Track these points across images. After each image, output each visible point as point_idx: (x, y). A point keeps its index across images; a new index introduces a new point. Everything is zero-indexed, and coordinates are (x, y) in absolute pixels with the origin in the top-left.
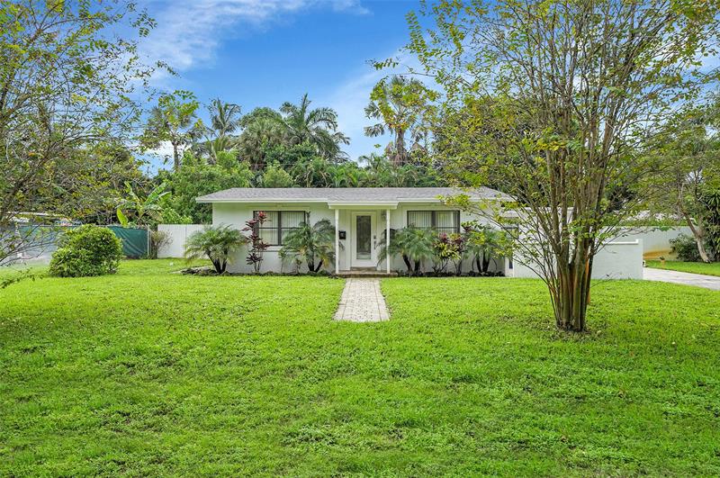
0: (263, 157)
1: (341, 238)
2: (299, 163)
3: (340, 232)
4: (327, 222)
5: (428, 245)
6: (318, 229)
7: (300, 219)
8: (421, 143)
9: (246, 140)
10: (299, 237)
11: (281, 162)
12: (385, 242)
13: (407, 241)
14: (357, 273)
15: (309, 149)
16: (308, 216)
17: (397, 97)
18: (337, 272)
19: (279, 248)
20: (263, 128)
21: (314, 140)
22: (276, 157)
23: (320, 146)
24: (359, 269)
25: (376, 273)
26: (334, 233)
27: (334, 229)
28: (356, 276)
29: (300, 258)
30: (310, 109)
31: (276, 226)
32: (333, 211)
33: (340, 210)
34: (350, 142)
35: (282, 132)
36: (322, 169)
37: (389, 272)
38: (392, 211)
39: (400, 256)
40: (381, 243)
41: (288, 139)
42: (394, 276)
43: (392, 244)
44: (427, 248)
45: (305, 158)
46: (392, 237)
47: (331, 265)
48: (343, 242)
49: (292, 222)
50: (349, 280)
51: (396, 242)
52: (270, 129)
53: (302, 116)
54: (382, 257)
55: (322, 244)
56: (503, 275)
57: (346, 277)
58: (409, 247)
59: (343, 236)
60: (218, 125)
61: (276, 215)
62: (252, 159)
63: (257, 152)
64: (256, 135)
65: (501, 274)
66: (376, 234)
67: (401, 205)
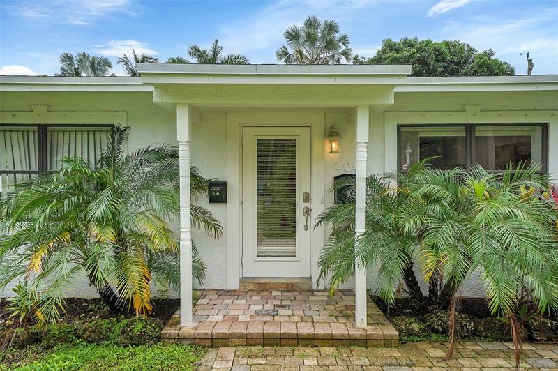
24: (264, 286)
31: (35, 168)
61: (34, 136)
66: (312, 188)
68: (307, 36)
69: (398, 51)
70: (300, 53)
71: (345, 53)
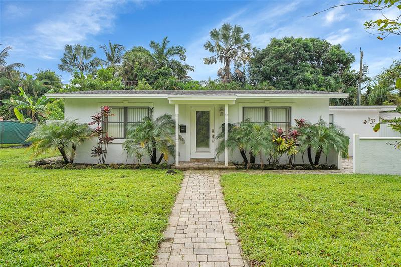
0: (136, 77)
1: (182, 132)
2: (160, 81)
3: (181, 127)
4: (169, 117)
5: (265, 139)
6: (160, 123)
7: (145, 114)
8: (241, 69)
9: (125, 65)
10: (141, 130)
11: (148, 80)
12: (223, 136)
13: (245, 135)
14: (196, 165)
15: (166, 71)
16: (152, 112)
17: (225, 37)
18: (177, 165)
19: (123, 141)
20: (136, 58)
21: (170, 66)
22: (144, 76)
23: (174, 71)
24: (198, 160)
25: (214, 166)
26: (174, 127)
27: (174, 123)
28: (195, 169)
29: (141, 151)
30: (169, 46)
31: (123, 121)
32: (174, 106)
33: (179, 105)
34: (194, 69)
35: (149, 61)
36: (175, 85)
37: (226, 165)
38: (230, 106)
39: (237, 150)
40: (219, 137)
41: (154, 66)
42: (232, 169)
43: (230, 138)
44: (264, 142)
45: (164, 78)
46: (229, 131)
47: (171, 157)
48: (183, 135)
49: (137, 117)
50: (188, 173)
51: (233, 136)
52: (141, 59)
53: (163, 51)
54: (220, 150)
55: (163, 138)
56: (336, 168)
57: (186, 169)
58: (247, 141)
59: (183, 129)
60: (110, 59)
61: (123, 110)
62: (129, 78)
63: (132, 74)
64: (131, 63)
65: (334, 167)
66: (214, 128)
67: (238, 101)
68: (223, 36)
69: (280, 45)
70: (219, 46)
71: (248, 46)
